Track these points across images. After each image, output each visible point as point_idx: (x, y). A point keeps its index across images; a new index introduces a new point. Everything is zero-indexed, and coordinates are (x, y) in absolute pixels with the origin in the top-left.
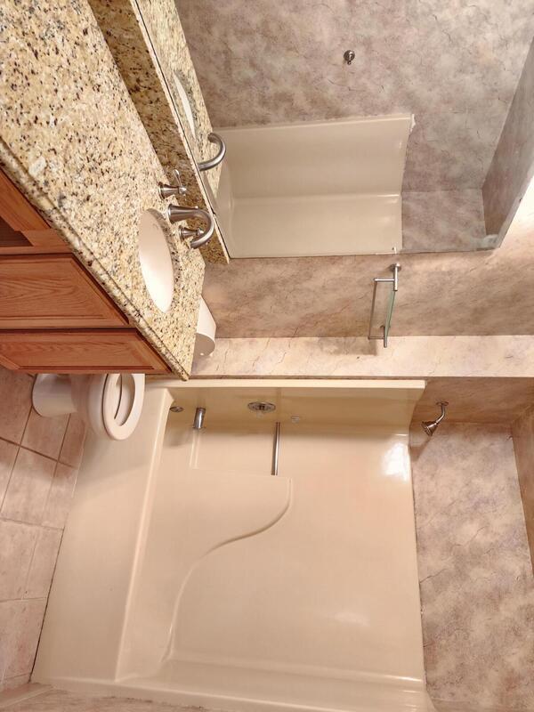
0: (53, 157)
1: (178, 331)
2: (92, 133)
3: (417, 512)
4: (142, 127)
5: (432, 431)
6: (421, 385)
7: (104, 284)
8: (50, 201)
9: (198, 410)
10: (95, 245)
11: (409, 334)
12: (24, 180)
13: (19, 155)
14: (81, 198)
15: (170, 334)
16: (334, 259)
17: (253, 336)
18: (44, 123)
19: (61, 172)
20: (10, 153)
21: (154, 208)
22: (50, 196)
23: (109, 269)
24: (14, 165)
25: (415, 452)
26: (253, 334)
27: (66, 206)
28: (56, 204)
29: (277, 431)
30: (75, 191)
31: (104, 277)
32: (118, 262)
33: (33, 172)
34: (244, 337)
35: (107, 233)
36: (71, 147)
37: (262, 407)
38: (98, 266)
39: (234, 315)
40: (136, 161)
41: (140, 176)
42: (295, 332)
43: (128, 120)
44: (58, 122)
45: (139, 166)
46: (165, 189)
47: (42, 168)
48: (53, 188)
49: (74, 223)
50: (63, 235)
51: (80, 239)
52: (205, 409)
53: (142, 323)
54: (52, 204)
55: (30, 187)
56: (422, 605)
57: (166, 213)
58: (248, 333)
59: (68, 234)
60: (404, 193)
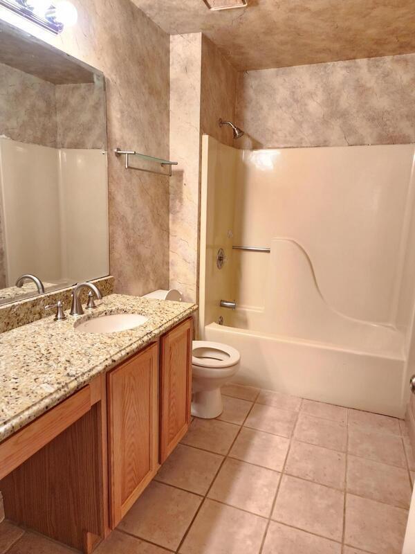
0: (41, 380)
1: (162, 310)
2: (22, 359)
3: (299, 145)
4: (14, 330)
5: (240, 131)
6: (206, 138)
7: (128, 354)
8: (71, 382)
9: (222, 306)
10: (101, 357)
11: (168, 146)
12: (57, 396)
13: (41, 398)
14: (68, 365)
15: (165, 316)
16: (111, 198)
17: (168, 263)
18: (17, 384)
19: (51, 376)
20: (39, 402)
21: (73, 324)
22: (68, 382)
23: (118, 350)
24: (47, 401)
25: (257, 146)
26: (166, 263)
27: (74, 373)
28: (73, 378)
29: (239, 248)
30: (63, 368)
31: (123, 353)
32: (113, 345)
33: (52, 390)
34: (168, 270)
35: (92, 351)
36: (32, 370)
37: (221, 259)
38: (116, 356)
39: (152, 276)
40: (39, 334)
41: (50, 331)
42: (165, 231)
43: (9, 338)
44: (16, 377)
45: (43, 332)
46: (59, 316)
47: (48, 386)
48: (62, 380)
49: (86, 369)
50: (94, 376)
51: (97, 366)
52: (221, 301)
53: (157, 332)
54: (73, 380)
55: (62, 393)
56: (364, 145)
57: (76, 316)
58: (165, 267)
59: (94, 372)
60: (58, 146)
